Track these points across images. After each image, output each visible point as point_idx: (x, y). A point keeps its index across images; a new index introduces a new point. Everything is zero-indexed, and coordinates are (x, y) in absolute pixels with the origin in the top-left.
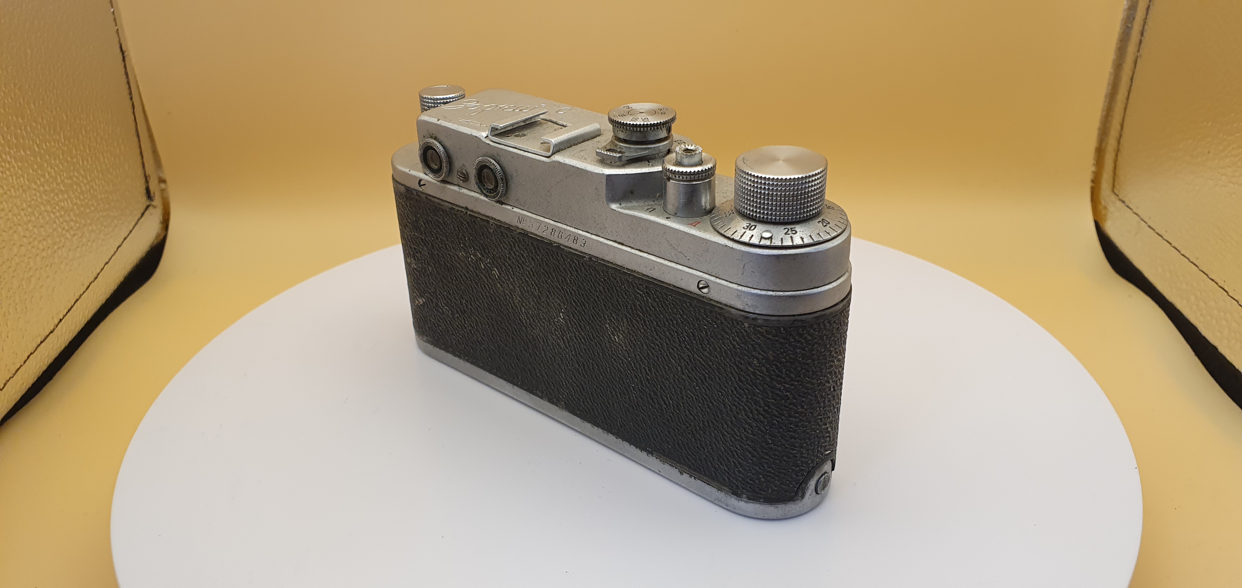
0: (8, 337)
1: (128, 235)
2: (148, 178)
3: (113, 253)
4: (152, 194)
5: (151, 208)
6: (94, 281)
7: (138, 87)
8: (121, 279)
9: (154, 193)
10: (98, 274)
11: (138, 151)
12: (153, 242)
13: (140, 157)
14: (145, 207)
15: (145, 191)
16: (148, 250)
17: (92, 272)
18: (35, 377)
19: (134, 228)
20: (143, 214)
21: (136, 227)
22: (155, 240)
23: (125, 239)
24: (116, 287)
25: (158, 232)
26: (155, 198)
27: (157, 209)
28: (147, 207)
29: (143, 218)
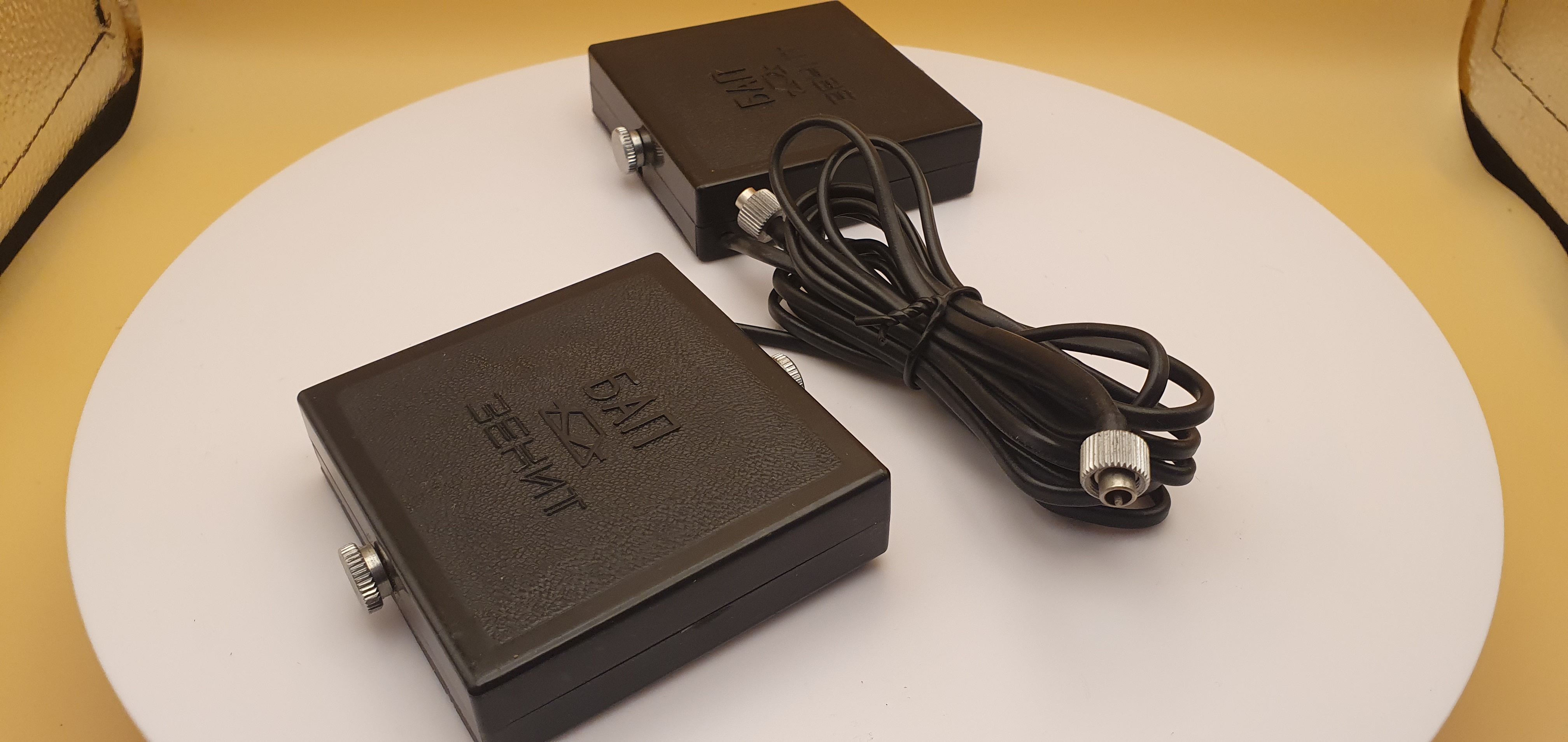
1: (73, 80)
3: (50, 111)
4: (106, 18)
5: (105, 36)
6: (24, 156)
8: (70, 146)
9: (110, 15)
10: (30, 144)
12: (115, 89)
14: (96, 37)
15: (94, 13)
17: (19, 143)
19: (80, 70)
20: (93, 49)
21: (84, 66)
22: (117, 84)
23: (68, 88)
24: (62, 159)
25: (121, 72)
26: (111, 22)
27: (117, 37)
28: (100, 37)
29: (95, 54)
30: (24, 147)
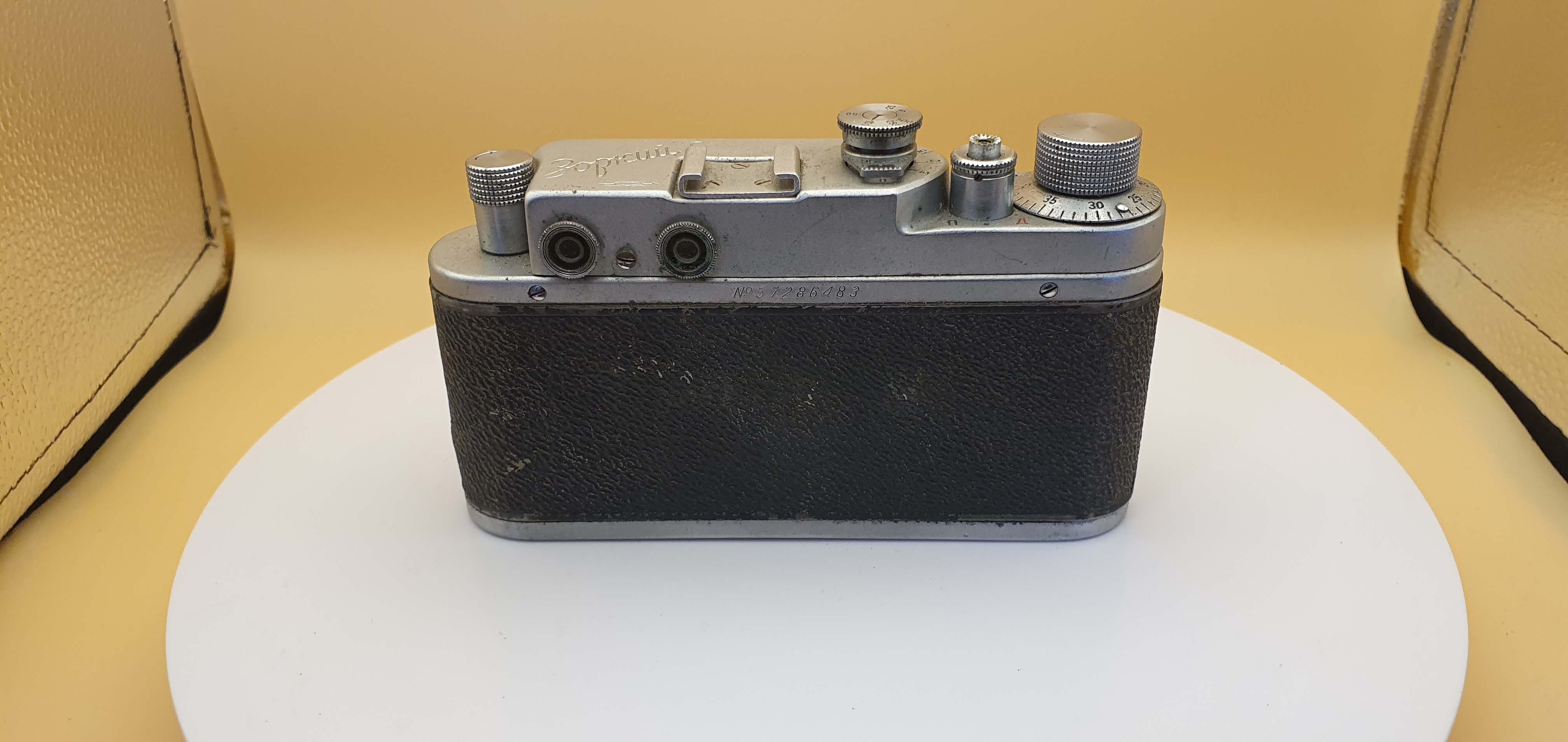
1: (184, 281)
2: (208, 211)
3: (164, 303)
4: (212, 230)
5: (211, 247)
6: (141, 339)
7: (196, 97)
8: (175, 335)
9: (215, 230)
10: (146, 330)
11: (195, 176)
12: (214, 291)
13: (197, 184)
14: (204, 245)
15: (204, 226)
16: (207, 299)
17: (139, 328)
18: (69, 456)
19: (190, 271)
20: (201, 255)
21: (193, 270)
22: (217, 287)
23: (179, 286)
24: (168, 346)
25: (218, 279)
26: (216, 235)
27: (218, 250)
28: (207, 246)
29: (202, 260)
30: (141, 332)
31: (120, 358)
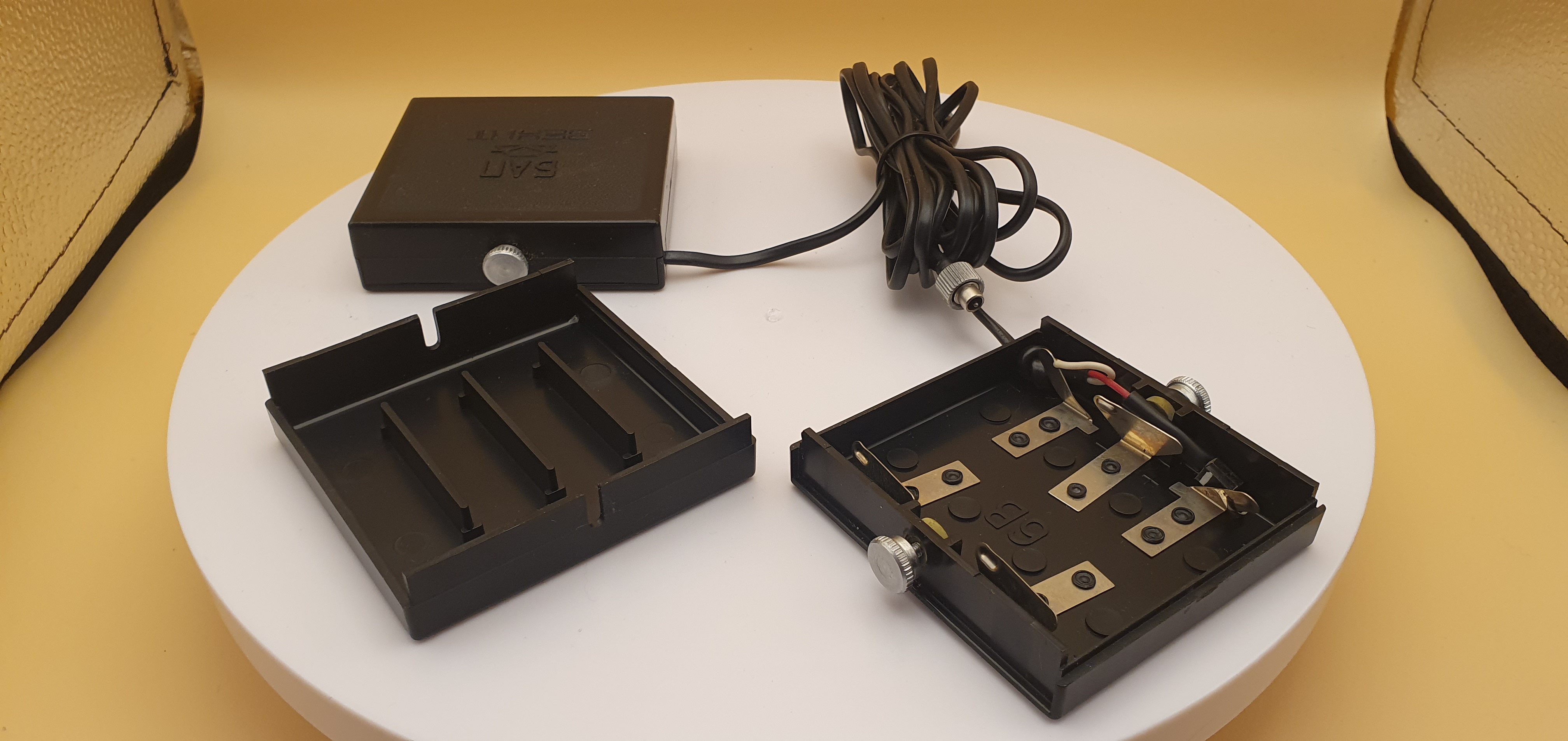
0: (6, 265)
1: (148, 122)
2: (167, 46)
3: (129, 149)
4: (174, 68)
5: (173, 84)
6: (108, 187)
8: (144, 179)
9: (177, 66)
10: (113, 176)
11: (152, 10)
12: (181, 130)
13: (155, 18)
14: (165, 84)
15: (164, 64)
16: (174, 139)
17: (105, 176)
18: (47, 313)
19: (154, 112)
20: (163, 94)
21: (157, 109)
22: (183, 126)
23: (143, 128)
24: (138, 191)
25: (185, 116)
26: (178, 71)
27: (182, 85)
28: (169, 84)
29: (164, 99)
30: (108, 180)
31: (89, 209)
